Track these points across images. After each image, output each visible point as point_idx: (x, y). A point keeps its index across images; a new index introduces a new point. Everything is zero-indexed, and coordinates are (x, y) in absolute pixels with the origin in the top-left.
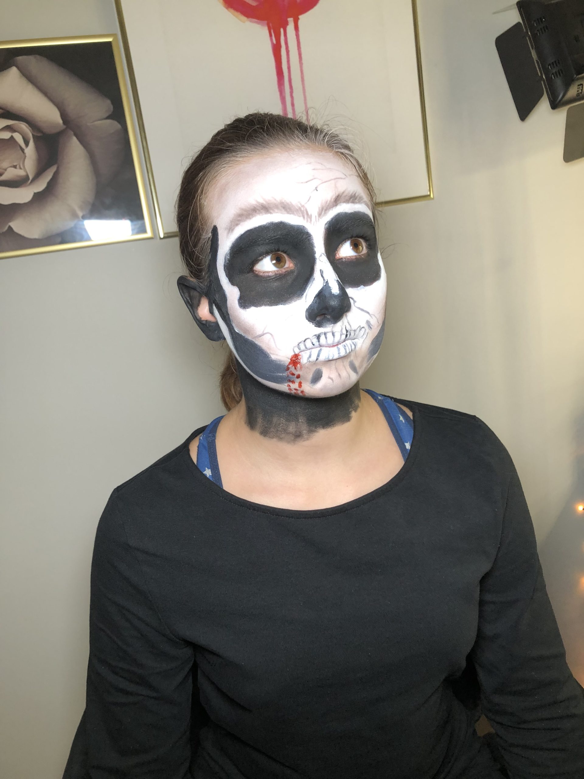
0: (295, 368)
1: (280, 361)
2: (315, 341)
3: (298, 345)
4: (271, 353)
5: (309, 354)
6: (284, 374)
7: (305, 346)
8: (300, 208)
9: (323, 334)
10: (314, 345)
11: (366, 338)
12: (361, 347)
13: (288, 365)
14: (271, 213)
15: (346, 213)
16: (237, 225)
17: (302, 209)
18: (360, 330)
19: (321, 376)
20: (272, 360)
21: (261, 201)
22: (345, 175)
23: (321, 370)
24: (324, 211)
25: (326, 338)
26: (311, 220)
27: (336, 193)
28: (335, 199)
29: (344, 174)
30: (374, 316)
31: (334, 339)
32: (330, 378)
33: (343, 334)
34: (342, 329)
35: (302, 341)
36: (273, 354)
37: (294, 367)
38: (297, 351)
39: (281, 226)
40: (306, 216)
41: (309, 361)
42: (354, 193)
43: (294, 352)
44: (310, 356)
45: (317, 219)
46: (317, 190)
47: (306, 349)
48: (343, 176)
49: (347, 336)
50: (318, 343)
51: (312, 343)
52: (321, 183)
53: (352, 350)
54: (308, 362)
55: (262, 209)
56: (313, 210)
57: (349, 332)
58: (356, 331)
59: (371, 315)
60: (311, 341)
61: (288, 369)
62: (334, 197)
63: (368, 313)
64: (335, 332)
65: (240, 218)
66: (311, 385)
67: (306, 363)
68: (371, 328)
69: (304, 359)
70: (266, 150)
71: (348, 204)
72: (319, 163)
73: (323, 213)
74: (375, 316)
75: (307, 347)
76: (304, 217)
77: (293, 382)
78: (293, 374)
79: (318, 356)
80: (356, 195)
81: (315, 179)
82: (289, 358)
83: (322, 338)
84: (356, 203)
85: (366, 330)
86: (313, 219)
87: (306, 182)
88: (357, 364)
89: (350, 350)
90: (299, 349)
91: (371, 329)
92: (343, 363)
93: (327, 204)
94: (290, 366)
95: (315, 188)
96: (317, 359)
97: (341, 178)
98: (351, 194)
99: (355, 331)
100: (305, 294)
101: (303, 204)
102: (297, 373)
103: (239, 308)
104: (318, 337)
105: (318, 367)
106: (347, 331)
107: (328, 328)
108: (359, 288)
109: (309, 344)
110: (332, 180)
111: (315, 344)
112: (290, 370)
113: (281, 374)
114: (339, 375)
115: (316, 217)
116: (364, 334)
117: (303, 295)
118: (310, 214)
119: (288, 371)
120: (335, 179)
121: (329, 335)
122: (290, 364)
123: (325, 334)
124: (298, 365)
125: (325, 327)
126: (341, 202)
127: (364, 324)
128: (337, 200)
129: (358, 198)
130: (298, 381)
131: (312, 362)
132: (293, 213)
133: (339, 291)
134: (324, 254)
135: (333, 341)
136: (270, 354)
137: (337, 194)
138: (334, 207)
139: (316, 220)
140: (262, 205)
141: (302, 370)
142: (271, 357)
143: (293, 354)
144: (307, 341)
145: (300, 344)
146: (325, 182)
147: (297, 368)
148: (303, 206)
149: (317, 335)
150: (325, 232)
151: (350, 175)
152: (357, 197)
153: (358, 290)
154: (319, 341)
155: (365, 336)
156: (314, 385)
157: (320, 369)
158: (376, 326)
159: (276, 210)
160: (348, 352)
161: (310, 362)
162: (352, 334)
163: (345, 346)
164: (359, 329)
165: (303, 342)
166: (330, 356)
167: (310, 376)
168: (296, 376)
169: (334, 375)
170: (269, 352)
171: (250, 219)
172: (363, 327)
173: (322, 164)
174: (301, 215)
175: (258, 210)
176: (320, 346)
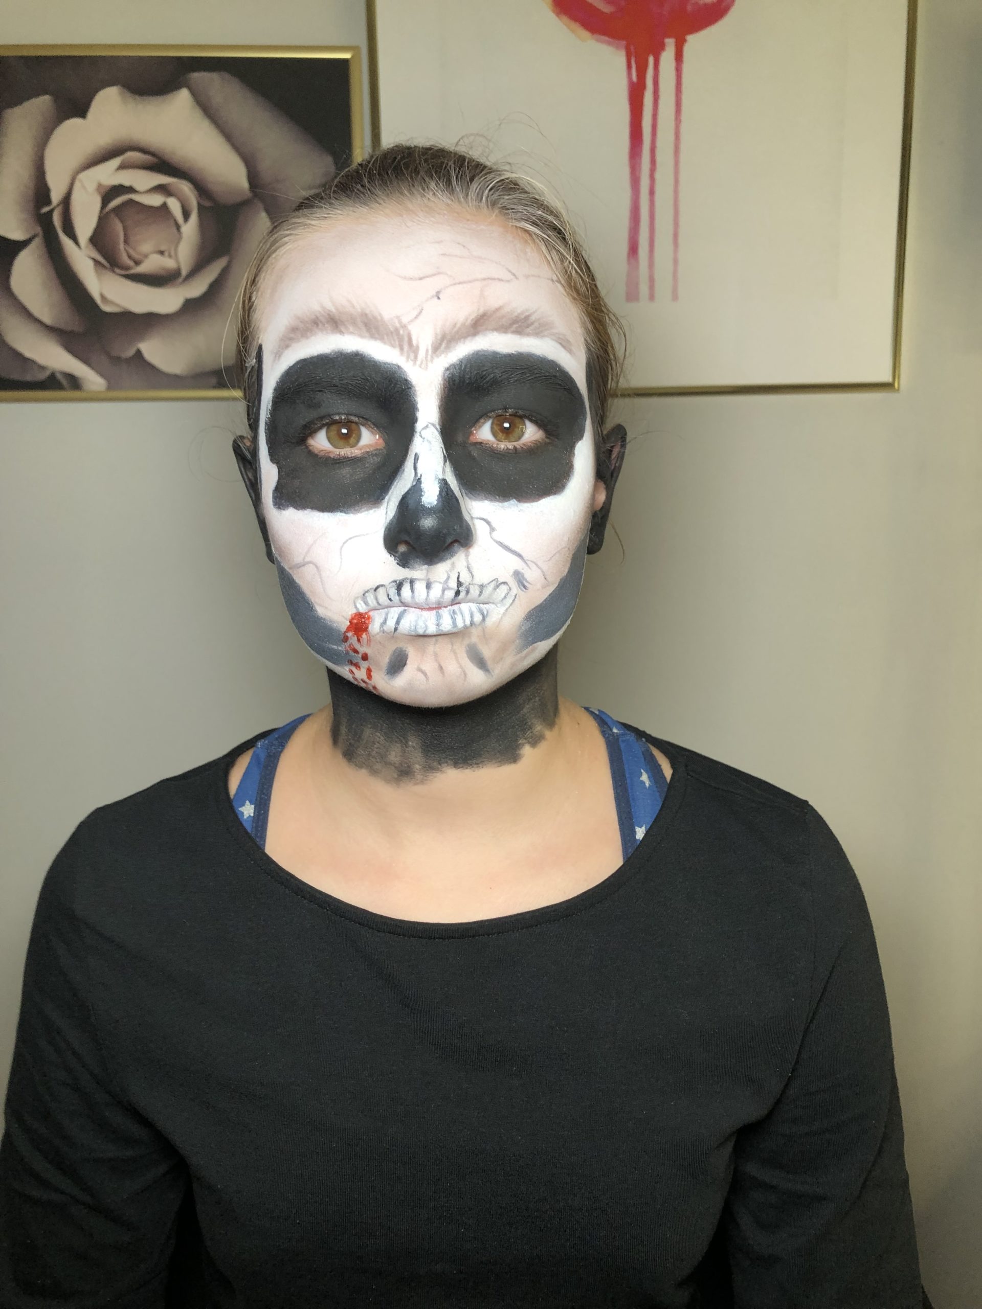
0: (359, 640)
1: (331, 621)
2: (393, 592)
3: (364, 595)
4: (316, 602)
5: (384, 616)
6: (340, 648)
7: (376, 599)
8: (397, 330)
9: (409, 581)
10: (390, 600)
11: (511, 605)
12: (498, 620)
13: (345, 632)
14: (341, 333)
15: (495, 354)
16: (287, 346)
17: (401, 332)
18: (497, 586)
19: (405, 664)
20: (318, 616)
21: (330, 306)
22: (514, 275)
23: (406, 651)
24: (445, 341)
25: (412, 590)
26: (416, 357)
27: (479, 309)
28: (474, 322)
29: (510, 271)
30: (534, 564)
31: (428, 595)
32: (420, 670)
33: (449, 588)
34: (448, 578)
35: (371, 589)
36: (320, 605)
37: (356, 638)
38: (362, 608)
39: (357, 361)
40: (406, 347)
41: (384, 630)
42: (527, 314)
43: (356, 607)
44: (385, 622)
45: (429, 357)
46: (439, 298)
47: (379, 607)
48: (508, 276)
49: (458, 593)
50: (397, 597)
51: (388, 595)
52: (451, 285)
53: (472, 624)
54: (380, 631)
55: (328, 322)
56: (424, 337)
57: (464, 586)
58: (485, 588)
59: (528, 562)
60: (387, 592)
61: (346, 639)
62: (473, 316)
63: (520, 556)
64: (435, 581)
65: (292, 335)
66: (386, 678)
67: (378, 634)
68: (525, 587)
69: (375, 627)
70: (364, 210)
71: (504, 335)
72: (459, 243)
73: (444, 345)
74: (537, 565)
75: (380, 602)
76: (402, 349)
77: (357, 666)
78: (356, 651)
79: (398, 622)
80: (533, 318)
81: (439, 273)
82: (346, 619)
83: (406, 589)
84: (528, 335)
85: (510, 589)
86: (422, 354)
87: (421, 279)
88: (487, 652)
89: (468, 623)
90: (366, 603)
91: (526, 589)
92: (452, 645)
93: (455, 329)
94: (350, 634)
95: (435, 294)
96: (396, 629)
97: (500, 280)
98: (516, 314)
99: (482, 587)
100: (387, 498)
101: (405, 320)
102: (362, 650)
103: (272, 506)
104: (399, 586)
105: (401, 645)
106: (460, 584)
107: (419, 572)
108: (506, 504)
109: (382, 595)
110: (477, 280)
111: (393, 599)
112: (350, 641)
113: (335, 647)
114: (441, 668)
115: (427, 351)
116: (505, 597)
117: (383, 499)
118: (414, 342)
119: (346, 644)
120: (484, 279)
121: (420, 587)
122: (348, 629)
123: (412, 582)
124: (364, 636)
125: (413, 568)
126: (486, 329)
127: (506, 576)
128: (478, 325)
129: (536, 324)
130: (364, 665)
131: (387, 633)
132: (382, 339)
133: (438, 500)
134: (434, 425)
135: (426, 599)
136: (315, 605)
137: (481, 311)
138: (469, 338)
139: (426, 357)
140: (329, 315)
141: (370, 646)
142: (316, 611)
143: (354, 611)
144: (381, 590)
145: (367, 594)
146: (460, 283)
147: (361, 641)
148: (404, 327)
149: (398, 582)
150: (444, 384)
151: (527, 277)
152: (532, 324)
153: (503, 507)
154: (399, 594)
155: (509, 601)
156: (393, 678)
157: (404, 649)
158: (539, 586)
159: (351, 329)
160: (460, 624)
161: (384, 632)
162: (474, 592)
163: (454, 612)
164: (493, 585)
165: (373, 591)
166: (418, 627)
167: (385, 660)
168: (360, 656)
169: (429, 666)
170: (313, 601)
171: (307, 338)
172: (504, 583)
173: (464, 246)
174: (397, 343)
175: (321, 322)
176: (403, 604)
